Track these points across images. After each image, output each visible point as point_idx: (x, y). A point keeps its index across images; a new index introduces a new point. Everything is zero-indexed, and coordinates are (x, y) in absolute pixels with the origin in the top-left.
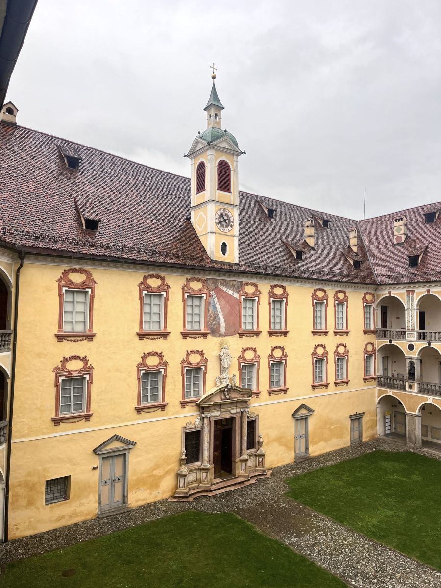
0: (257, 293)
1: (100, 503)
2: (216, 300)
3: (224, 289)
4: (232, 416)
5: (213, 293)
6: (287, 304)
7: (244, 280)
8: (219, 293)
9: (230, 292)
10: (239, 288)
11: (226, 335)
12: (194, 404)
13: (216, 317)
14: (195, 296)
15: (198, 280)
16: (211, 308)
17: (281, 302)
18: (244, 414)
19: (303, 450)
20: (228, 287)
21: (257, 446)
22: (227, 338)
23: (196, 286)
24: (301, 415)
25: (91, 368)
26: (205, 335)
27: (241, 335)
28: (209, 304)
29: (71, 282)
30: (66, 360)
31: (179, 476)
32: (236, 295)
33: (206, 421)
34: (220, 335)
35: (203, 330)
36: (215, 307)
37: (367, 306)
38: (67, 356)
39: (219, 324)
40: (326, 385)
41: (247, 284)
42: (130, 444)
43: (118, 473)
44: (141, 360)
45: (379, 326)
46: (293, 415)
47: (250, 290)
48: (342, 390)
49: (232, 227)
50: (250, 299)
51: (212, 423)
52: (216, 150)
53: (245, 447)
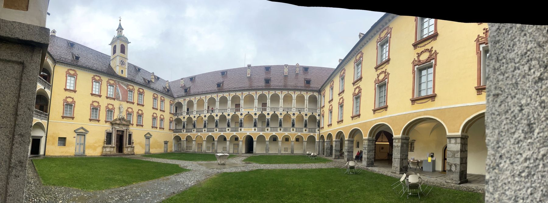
0: (134, 89)
1: (76, 151)
2: (119, 88)
3: (122, 85)
4: (123, 130)
5: (117, 85)
6: (144, 96)
7: (129, 84)
8: (120, 86)
9: (124, 87)
10: (127, 86)
11: (122, 101)
12: (110, 123)
13: (118, 94)
14: (111, 85)
15: (113, 80)
16: (117, 90)
17: (142, 95)
18: (128, 130)
19: (148, 150)
20: (123, 85)
21: (132, 144)
22: (122, 102)
23: (112, 82)
24: (148, 137)
25: (75, 102)
26: (114, 99)
27: (128, 102)
28: (116, 89)
29: (70, 73)
30: (67, 97)
31: (104, 147)
32: (126, 88)
33: (114, 129)
34: (120, 101)
35: (113, 97)
36: (118, 91)
37: (171, 105)
38: (67, 96)
39: (120, 97)
40: (157, 128)
41: (130, 85)
42: (87, 132)
43: (82, 142)
44: (91, 103)
45: (175, 112)
46: (145, 135)
47: (131, 87)
48: (161, 131)
49: (125, 65)
50: (131, 91)
51: (116, 131)
52: (120, 40)
53: (127, 144)
